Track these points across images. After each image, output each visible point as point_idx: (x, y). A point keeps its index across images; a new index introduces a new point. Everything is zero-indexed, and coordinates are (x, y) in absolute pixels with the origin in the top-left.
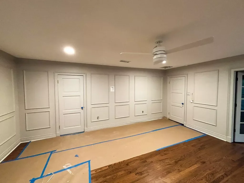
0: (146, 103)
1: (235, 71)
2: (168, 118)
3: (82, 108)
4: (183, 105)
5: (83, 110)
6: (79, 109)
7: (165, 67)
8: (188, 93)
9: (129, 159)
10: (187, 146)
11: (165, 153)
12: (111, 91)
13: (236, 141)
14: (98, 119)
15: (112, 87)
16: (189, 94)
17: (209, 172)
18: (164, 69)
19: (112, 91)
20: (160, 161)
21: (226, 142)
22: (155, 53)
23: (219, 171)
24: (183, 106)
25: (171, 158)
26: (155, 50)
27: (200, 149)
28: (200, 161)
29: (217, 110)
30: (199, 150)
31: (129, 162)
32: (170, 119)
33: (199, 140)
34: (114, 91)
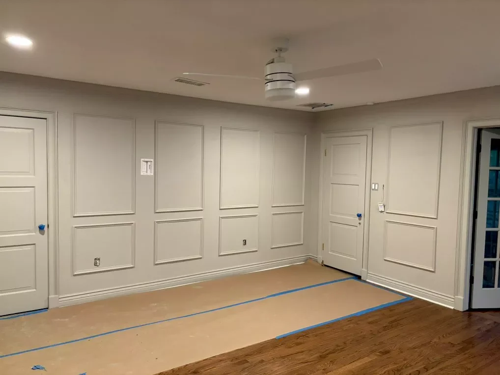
0: (255, 216)
1: (475, 128)
2: (321, 262)
3: (41, 228)
4: (360, 219)
5: (43, 234)
6: (29, 231)
7: (313, 106)
8: (373, 185)
9: (201, 361)
10: (358, 324)
11: (299, 341)
12: (142, 174)
13: (474, 307)
14: (95, 264)
15: (147, 162)
16: (376, 188)
17: (391, 367)
18: (309, 109)
19: (145, 174)
20: (283, 357)
21: (454, 309)
22: (269, 77)
23: (413, 364)
24: (360, 223)
25: (310, 350)
26: (269, 69)
27: (385, 328)
28: (380, 350)
29: (436, 228)
30: (384, 330)
31: (201, 367)
32: (325, 263)
33: (391, 311)
34: (152, 174)
